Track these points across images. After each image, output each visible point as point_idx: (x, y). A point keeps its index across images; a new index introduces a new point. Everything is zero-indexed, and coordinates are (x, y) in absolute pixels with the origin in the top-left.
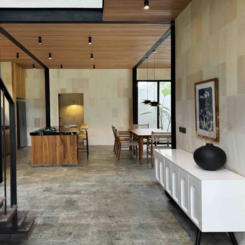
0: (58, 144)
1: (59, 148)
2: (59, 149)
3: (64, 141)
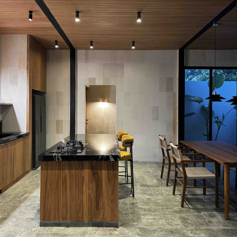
1: (88, 187)
2: (88, 190)
3: (96, 173)
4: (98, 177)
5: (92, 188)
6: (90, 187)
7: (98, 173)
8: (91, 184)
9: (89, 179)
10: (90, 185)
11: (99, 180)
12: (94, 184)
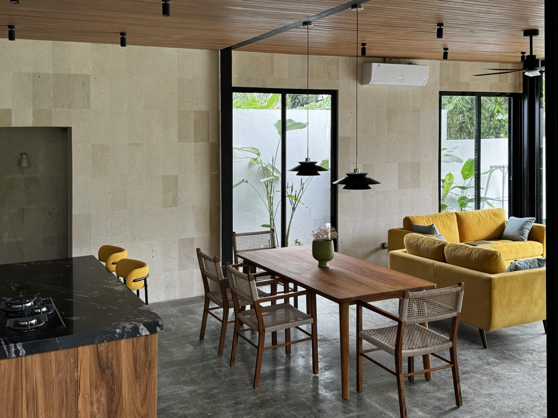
0: (85, 383)
1: (88, 400)
2: (89, 406)
3: (108, 368)
4: (112, 374)
5: (98, 400)
6: (94, 399)
7: (112, 365)
8: (96, 393)
9: (90, 382)
10: (94, 395)
11: (113, 381)
12: (103, 391)
